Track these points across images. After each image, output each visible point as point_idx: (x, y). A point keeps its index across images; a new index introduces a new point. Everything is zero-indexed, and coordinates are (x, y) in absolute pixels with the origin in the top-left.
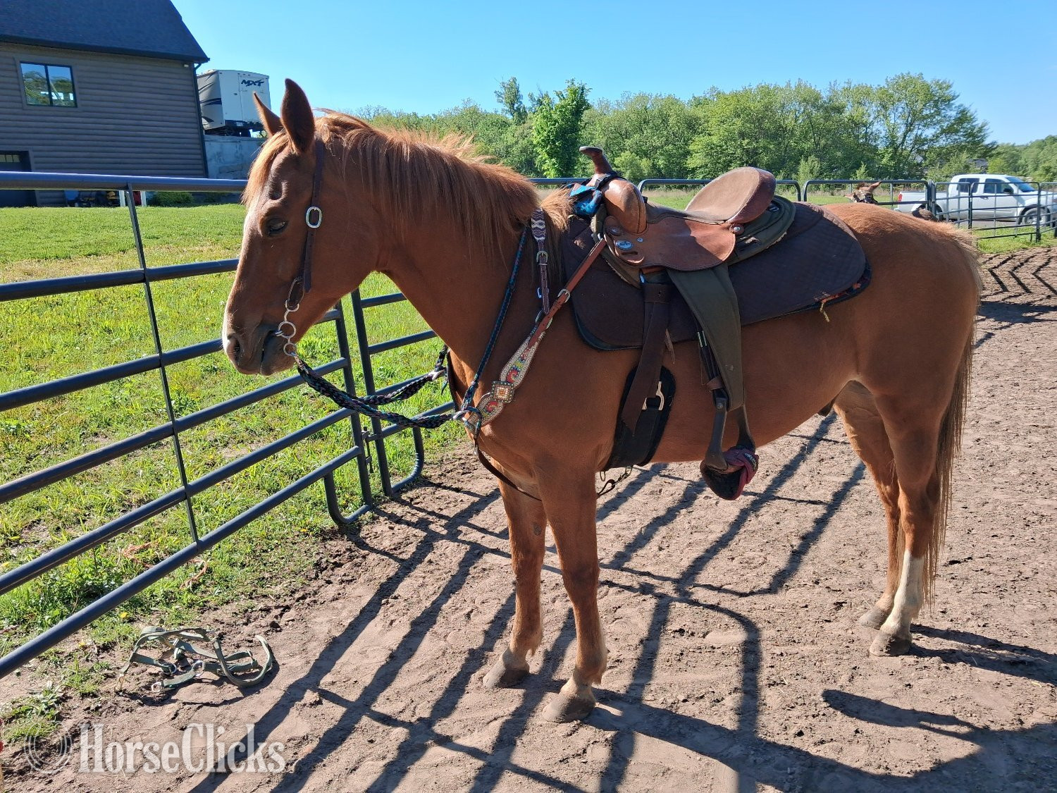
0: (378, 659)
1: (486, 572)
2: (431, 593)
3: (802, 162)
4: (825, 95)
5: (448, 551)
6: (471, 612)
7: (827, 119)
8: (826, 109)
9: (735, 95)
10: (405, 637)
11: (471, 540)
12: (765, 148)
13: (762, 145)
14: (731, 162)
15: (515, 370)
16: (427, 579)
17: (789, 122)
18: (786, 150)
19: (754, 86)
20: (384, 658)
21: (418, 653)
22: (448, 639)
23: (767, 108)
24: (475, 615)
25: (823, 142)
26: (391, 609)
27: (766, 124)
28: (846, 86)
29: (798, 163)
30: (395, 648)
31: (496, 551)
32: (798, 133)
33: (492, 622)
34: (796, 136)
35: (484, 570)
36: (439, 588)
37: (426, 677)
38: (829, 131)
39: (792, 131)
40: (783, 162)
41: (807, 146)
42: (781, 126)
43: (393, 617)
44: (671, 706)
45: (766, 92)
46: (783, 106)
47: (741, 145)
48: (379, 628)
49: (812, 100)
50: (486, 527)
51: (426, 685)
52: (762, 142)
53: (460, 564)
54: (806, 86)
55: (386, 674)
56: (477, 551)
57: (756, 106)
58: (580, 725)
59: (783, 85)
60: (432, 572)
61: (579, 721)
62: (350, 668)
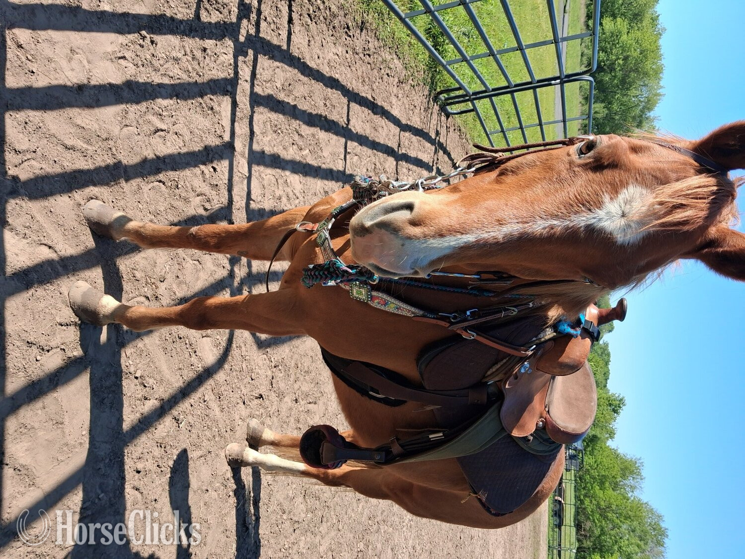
0: (71, 75)
1: (210, 112)
2: (171, 74)
3: (603, 105)
4: (651, 114)
5: (223, 58)
6: (162, 130)
7: (634, 118)
8: (641, 116)
9: (658, 48)
10: (110, 84)
11: (240, 72)
12: (615, 77)
13: (617, 74)
14: (606, 52)
15: (386, 303)
16: (184, 59)
17: (633, 92)
18: (611, 92)
19: (663, 62)
20: (75, 81)
21: (97, 111)
22: (125, 129)
23: (646, 74)
24: (160, 136)
25: (617, 117)
26: (138, 47)
27: (633, 75)
28: (657, 128)
29: (602, 101)
30: (93, 83)
31: (234, 104)
32: (625, 99)
33: (158, 157)
34: (623, 97)
35: (212, 109)
36: (179, 79)
37: (69, 143)
38: (625, 120)
39: (626, 95)
40: (604, 91)
41: (615, 107)
42: (631, 86)
43: (128, 55)
44: (127, 374)
45: (658, 72)
46: (645, 85)
47: (618, 59)
48: (110, 49)
49: (649, 105)
50: (258, 76)
51: (60, 148)
52: (619, 74)
53: (211, 80)
54: (659, 100)
55: (57, 98)
56: (229, 88)
57: (648, 66)
58: (76, 324)
59: (662, 83)
60: (193, 59)
61: (80, 322)
62: (48, 52)
